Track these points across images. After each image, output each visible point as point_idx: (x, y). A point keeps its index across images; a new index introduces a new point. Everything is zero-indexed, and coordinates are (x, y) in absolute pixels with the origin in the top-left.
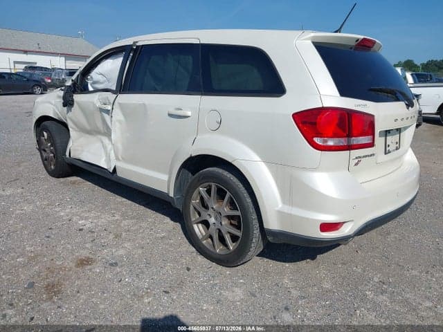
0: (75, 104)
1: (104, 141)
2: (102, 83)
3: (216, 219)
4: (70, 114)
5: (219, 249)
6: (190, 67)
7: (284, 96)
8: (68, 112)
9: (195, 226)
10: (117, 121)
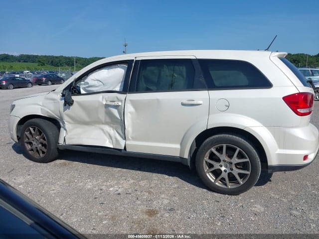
0: (75, 103)
1: (104, 129)
2: (96, 87)
3: (226, 167)
4: (67, 111)
5: (230, 186)
6: (185, 74)
7: (272, 88)
8: (65, 110)
9: (208, 175)
10: (130, 112)
